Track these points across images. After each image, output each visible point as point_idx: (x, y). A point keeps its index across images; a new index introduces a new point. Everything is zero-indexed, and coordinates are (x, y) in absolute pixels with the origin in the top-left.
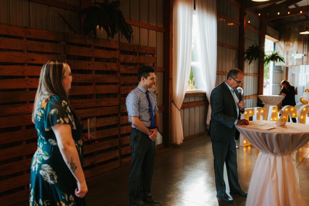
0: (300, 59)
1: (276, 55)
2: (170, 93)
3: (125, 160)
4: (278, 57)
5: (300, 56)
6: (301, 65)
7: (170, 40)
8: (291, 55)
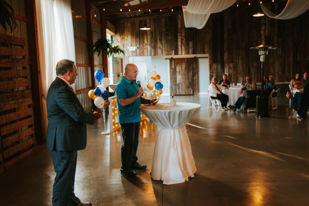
0: (134, 51)
1: (117, 48)
2: (40, 86)
3: (9, 163)
4: (119, 49)
5: (134, 48)
6: (135, 56)
7: (35, 31)
8: (126, 48)
